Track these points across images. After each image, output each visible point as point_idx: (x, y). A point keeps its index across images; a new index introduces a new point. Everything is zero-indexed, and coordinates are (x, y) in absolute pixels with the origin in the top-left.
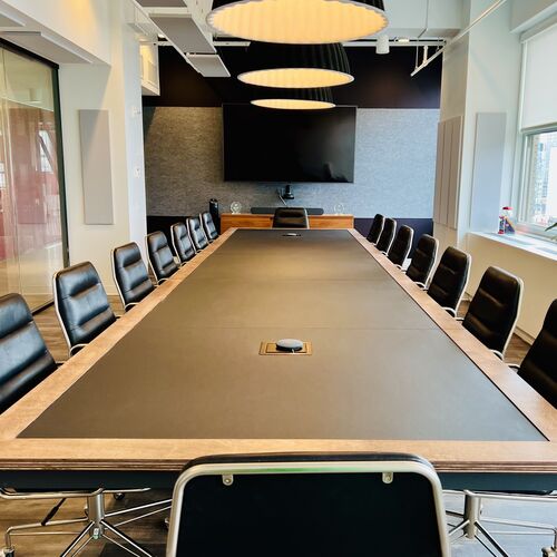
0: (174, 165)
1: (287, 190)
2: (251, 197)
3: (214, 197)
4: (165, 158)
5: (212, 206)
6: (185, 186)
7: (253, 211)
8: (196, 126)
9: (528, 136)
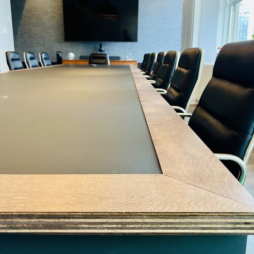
0: (37, 33)
1: (101, 47)
2: (80, 51)
3: (60, 50)
4: (33, 29)
5: (58, 55)
6: (44, 45)
7: (82, 58)
8: (49, 10)
9: (233, 4)
